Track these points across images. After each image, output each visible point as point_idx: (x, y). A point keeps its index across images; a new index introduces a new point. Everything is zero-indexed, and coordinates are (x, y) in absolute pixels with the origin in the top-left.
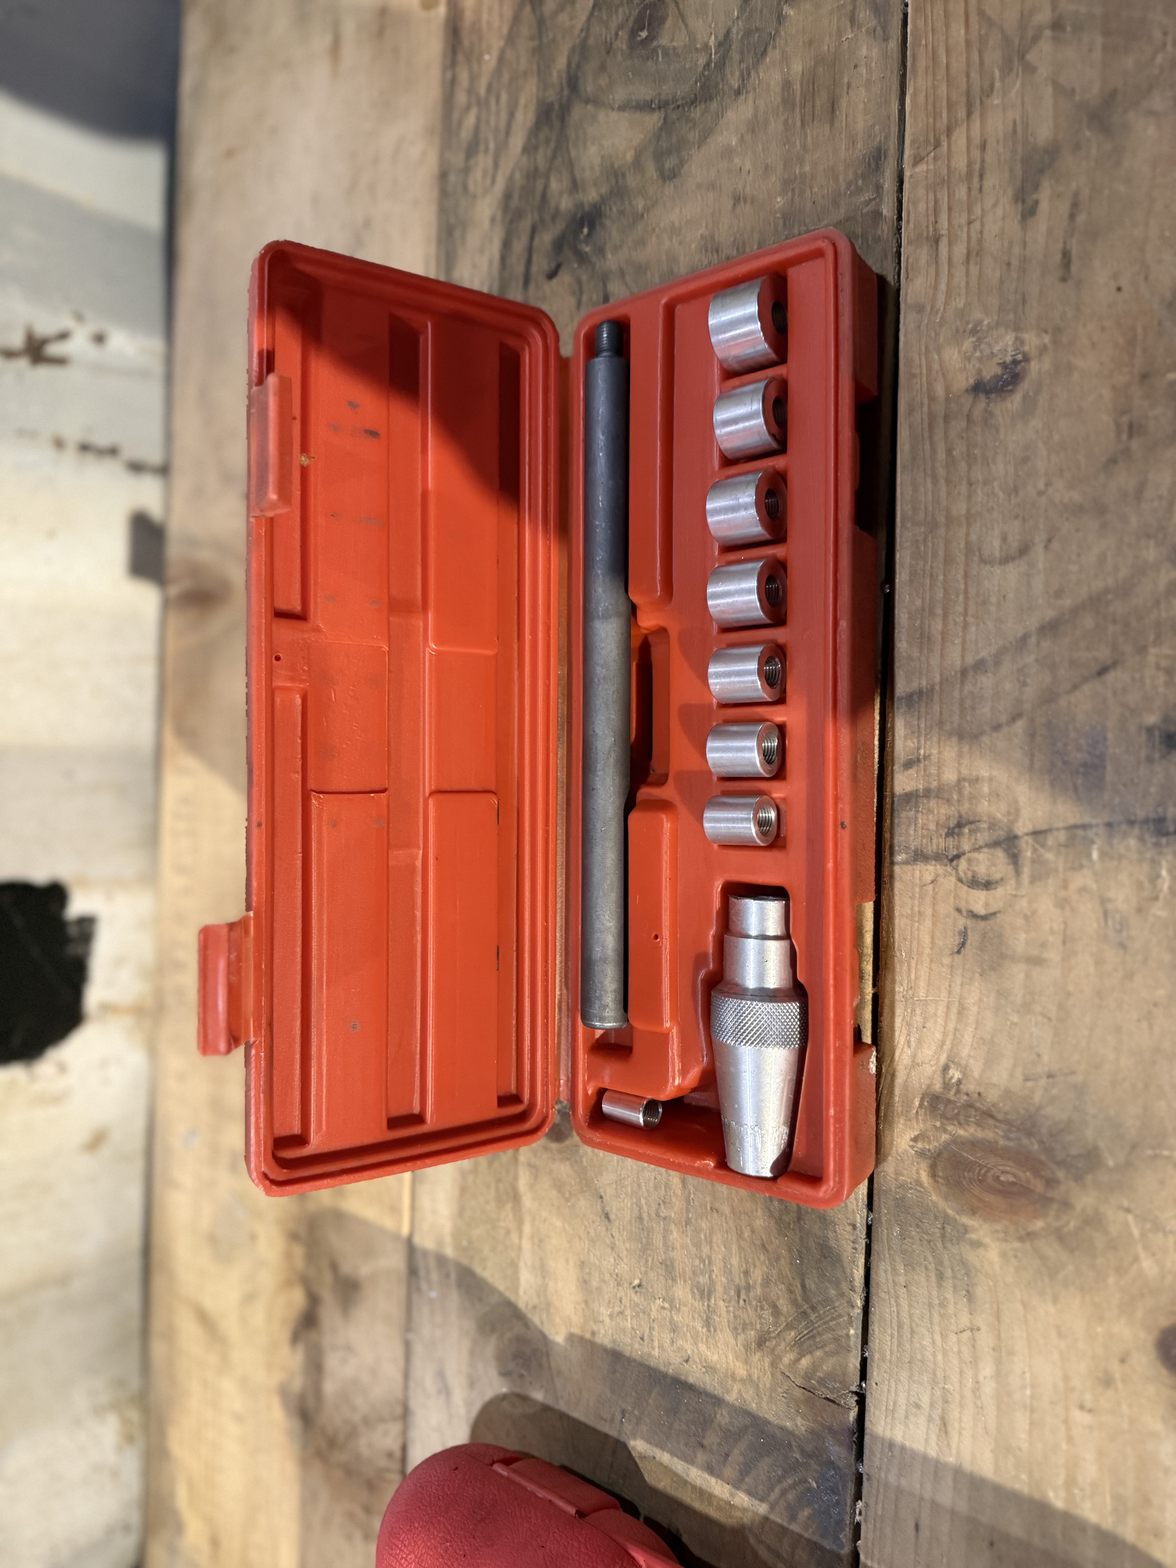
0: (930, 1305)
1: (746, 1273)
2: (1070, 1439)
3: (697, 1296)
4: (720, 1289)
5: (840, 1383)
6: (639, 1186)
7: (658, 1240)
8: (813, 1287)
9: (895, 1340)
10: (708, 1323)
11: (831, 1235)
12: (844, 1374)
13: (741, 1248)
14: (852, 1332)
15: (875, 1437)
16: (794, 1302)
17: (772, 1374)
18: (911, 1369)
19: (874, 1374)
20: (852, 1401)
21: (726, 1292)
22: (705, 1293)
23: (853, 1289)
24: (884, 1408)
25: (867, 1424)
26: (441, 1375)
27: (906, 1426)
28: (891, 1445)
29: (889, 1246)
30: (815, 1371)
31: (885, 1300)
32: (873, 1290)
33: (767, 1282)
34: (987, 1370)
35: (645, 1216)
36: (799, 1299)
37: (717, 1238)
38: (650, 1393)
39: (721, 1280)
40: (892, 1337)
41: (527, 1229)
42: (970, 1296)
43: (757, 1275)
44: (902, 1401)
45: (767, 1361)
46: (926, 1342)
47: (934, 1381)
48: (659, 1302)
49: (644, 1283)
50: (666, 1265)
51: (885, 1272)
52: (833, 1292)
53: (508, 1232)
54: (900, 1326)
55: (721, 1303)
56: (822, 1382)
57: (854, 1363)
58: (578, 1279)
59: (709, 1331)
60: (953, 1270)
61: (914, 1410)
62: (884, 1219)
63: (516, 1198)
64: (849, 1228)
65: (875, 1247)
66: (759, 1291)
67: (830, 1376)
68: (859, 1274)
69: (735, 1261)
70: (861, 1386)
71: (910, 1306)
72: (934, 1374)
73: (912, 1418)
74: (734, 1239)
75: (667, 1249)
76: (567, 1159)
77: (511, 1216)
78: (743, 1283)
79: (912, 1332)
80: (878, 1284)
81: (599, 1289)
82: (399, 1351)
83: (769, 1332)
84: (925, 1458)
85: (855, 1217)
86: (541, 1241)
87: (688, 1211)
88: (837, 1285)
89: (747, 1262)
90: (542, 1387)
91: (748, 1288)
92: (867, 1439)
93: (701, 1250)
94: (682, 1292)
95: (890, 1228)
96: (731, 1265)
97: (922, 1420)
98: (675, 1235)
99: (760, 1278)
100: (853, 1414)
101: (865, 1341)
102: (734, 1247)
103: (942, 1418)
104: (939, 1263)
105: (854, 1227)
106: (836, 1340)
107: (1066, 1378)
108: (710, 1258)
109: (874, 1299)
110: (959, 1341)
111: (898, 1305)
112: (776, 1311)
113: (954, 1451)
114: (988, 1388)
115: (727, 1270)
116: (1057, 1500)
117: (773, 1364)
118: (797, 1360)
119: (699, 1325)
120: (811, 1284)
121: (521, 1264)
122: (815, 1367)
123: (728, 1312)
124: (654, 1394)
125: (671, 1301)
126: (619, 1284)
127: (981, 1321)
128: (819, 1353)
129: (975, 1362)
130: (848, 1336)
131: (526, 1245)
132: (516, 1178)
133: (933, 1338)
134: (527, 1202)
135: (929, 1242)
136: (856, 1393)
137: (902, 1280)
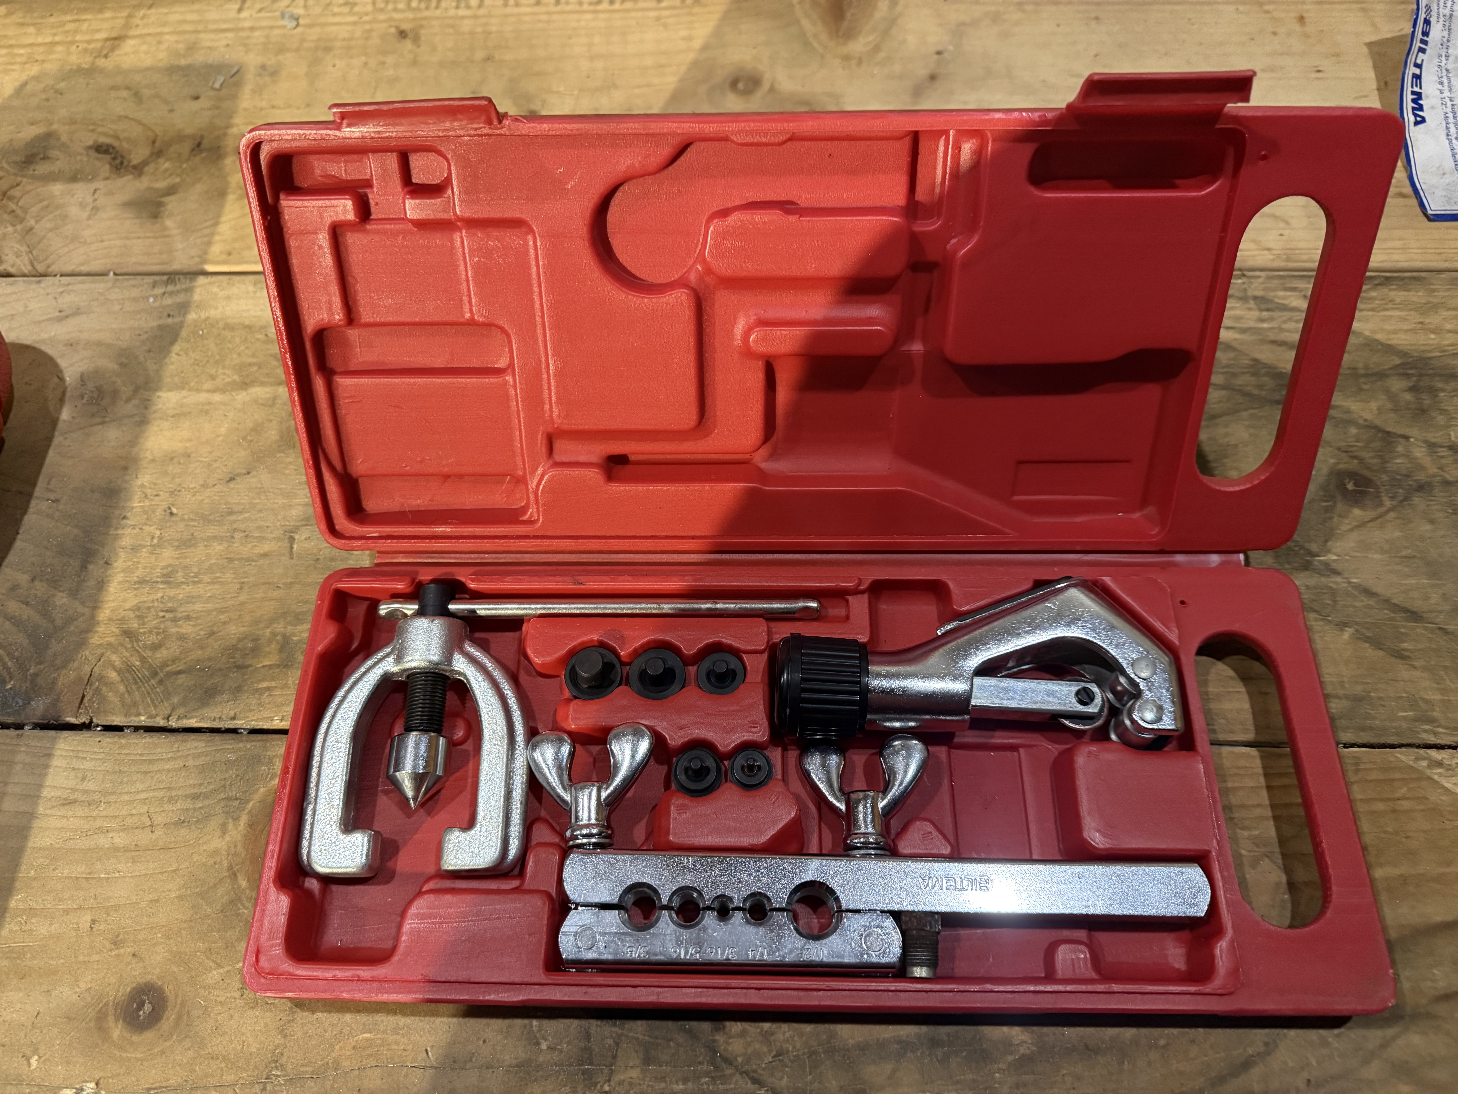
0: (169, 789)
1: (188, 618)
2: (66, 912)
3: (165, 571)
4: (172, 592)
5: (98, 708)
6: (260, 511)
7: (212, 530)
8: (180, 682)
9: (138, 758)
10: (142, 582)
11: (225, 697)
12: (105, 712)
13: (209, 612)
14: (143, 718)
15: (54, 740)
16: (165, 664)
17: (101, 645)
18: (115, 772)
19: (109, 739)
20: (83, 719)
21: (171, 599)
22: (168, 578)
23: (179, 718)
24: (80, 748)
25: (65, 734)
26: (77, 312)
27: (66, 769)
28: (49, 756)
29: (219, 750)
30: (106, 684)
31: (172, 747)
32: (180, 736)
33: (182, 638)
34: (120, 839)
35: (233, 518)
36: (169, 669)
37: (216, 589)
38: (76, 526)
39: (181, 593)
40: (141, 755)
41: (217, 397)
42: (180, 823)
43: (187, 628)
44: (87, 765)
45: (112, 640)
46: (140, 786)
47: (105, 793)
48: (158, 533)
49: (174, 518)
50: (190, 540)
51: (196, 748)
52: (176, 700)
53: (213, 378)
54: (150, 762)
55: (160, 595)
56: (98, 691)
57: (117, 720)
58: (173, 452)
59: (135, 583)
60: (201, 808)
61: (80, 775)
62: (241, 745)
63: (244, 385)
64: (232, 714)
65: (217, 737)
66: (174, 630)
67: (103, 699)
68: (193, 723)
69: (198, 607)
70: (98, 726)
71: (169, 771)
72: (113, 793)
73: (73, 774)
74: (217, 606)
75: (204, 540)
76: (282, 437)
77: (228, 380)
78: (179, 615)
79: (146, 773)
80: (185, 741)
81: (165, 473)
82: (95, 266)
83: (138, 641)
84: (40, 786)
85: (241, 719)
86: (207, 412)
87: (240, 559)
88: (183, 703)
89: (197, 618)
90: (73, 418)
91: (175, 620)
92: (52, 733)
93: (205, 574)
94: (168, 555)
95: (234, 751)
96: (194, 603)
97: (72, 783)
98: (218, 548)
99: (184, 631)
100: (72, 720)
101: (137, 729)
102: (210, 606)
103: (75, 801)
104: (206, 796)
105: (233, 718)
106: (135, 704)
107: (117, 908)
108: (199, 582)
109: (172, 738)
110: (141, 814)
111: (168, 759)
112: (156, 647)
113: (48, 812)
114: (103, 841)
115: (190, 599)
116: (15, 902)
117: (110, 644)
118: (114, 668)
119: (139, 573)
120: (181, 679)
121: (184, 393)
122: (110, 685)
123: (153, 601)
124: (76, 531)
125: (159, 546)
126: (172, 493)
127: (159, 832)
128: (122, 688)
129: (124, 829)
130: (139, 714)
131: (203, 397)
132: (262, 384)
133: (142, 791)
134: (242, 397)
135: (224, 786)
136: (91, 722)
137: (190, 763)
